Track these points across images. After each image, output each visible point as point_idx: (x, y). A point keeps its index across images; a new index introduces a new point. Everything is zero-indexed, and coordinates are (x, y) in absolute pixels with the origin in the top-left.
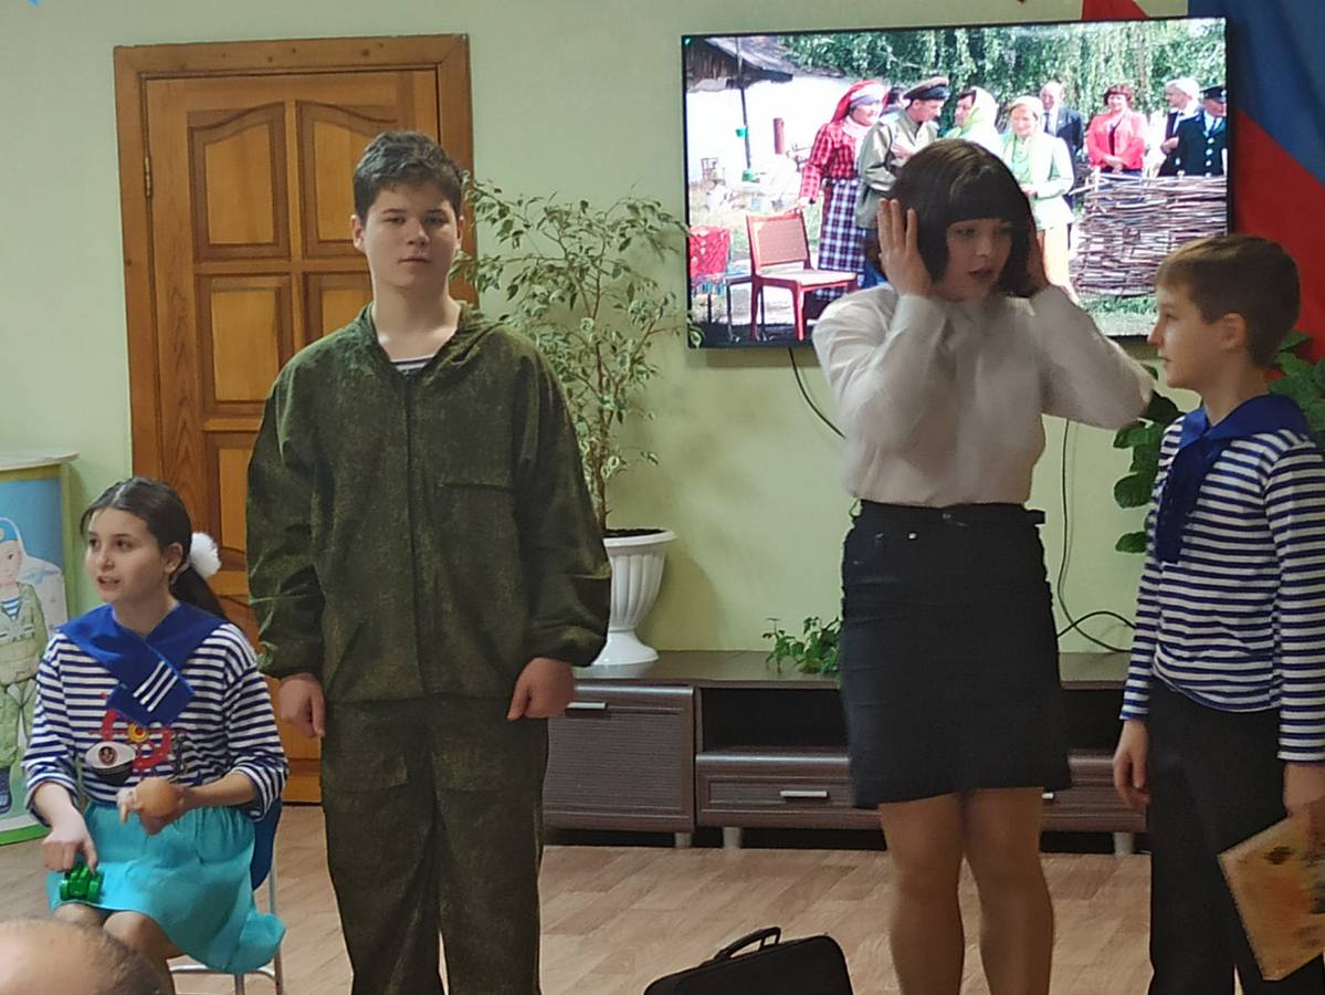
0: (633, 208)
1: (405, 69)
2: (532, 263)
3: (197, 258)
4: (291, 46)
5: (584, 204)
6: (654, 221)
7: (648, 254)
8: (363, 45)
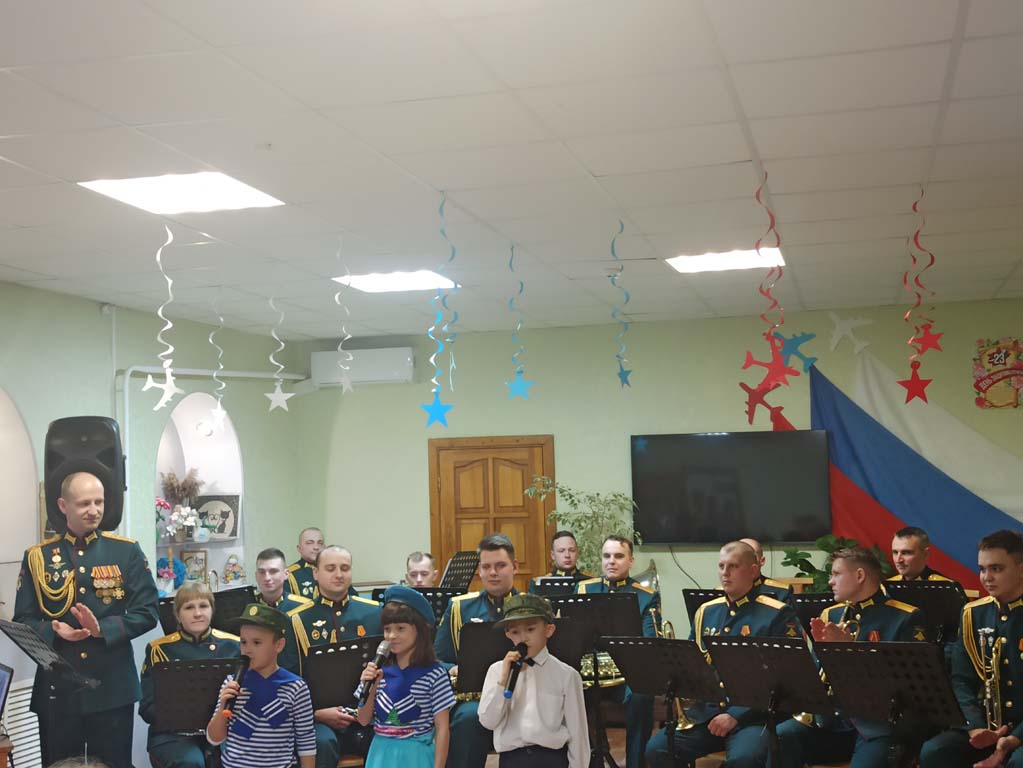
1: (532, 446)
3: (456, 513)
4: (491, 439)
7: (618, 511)
8: (517, 439)
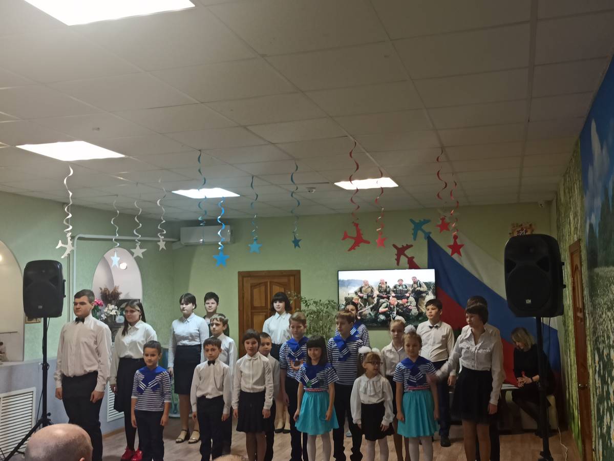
0: (329, 301)
1: (289, 276)
2: (311, 311)
3: (251, 309)
5: (320, 301)
6: (333, 304)
7: (332, 310)
8: (282, 272)
